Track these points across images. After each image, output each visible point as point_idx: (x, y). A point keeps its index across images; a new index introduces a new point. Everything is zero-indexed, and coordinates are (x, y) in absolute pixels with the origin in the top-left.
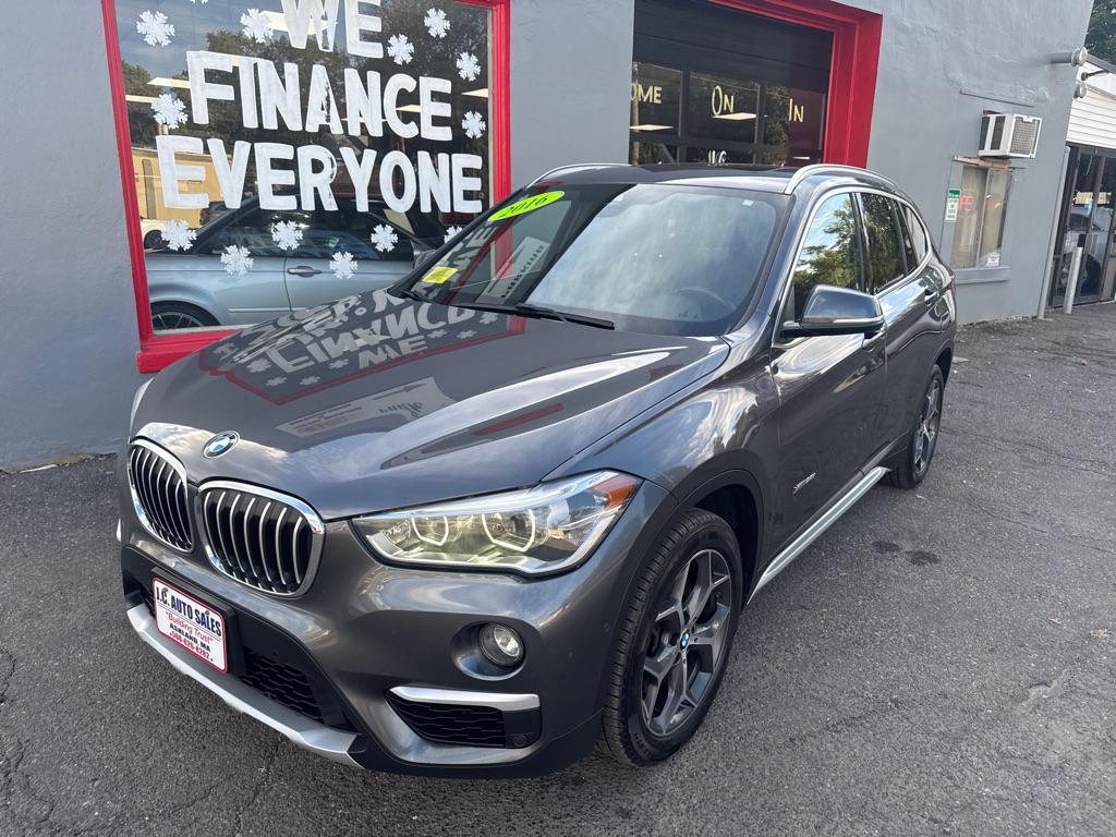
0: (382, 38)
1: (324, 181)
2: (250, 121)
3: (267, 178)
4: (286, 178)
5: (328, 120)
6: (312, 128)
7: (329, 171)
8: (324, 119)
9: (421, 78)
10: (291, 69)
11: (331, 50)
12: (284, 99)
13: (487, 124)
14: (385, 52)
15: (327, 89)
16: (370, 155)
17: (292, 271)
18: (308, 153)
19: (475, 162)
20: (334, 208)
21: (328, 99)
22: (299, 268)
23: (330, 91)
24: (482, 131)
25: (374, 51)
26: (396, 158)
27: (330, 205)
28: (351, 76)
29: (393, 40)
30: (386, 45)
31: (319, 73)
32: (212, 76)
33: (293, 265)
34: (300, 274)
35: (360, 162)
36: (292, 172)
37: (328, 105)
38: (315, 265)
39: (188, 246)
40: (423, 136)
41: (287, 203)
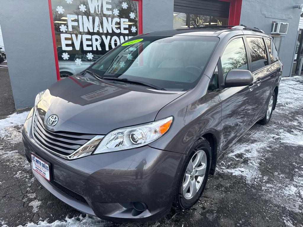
0: (112, 10)
1: (98, 43)
2: (81, 30)
3: (85, 43)
4: (89, 43)
6: (95, 31)
7: (99, 41)
8: (98, 29)
9: (121, 19)
10: (91, 18)
11: (100, 13)
13: (137, 29)
14: (112, 13)
16: (109, 37)
18: (95, 37)
21: (99, 24)
23: (100, 22)
24: (136, 31)
25: (110, 13)
26: (115, 38)
27: (100, 49)
28: (104, 19)
29: (114, 10)
31: (97, 18)
35: (107, 39)
36: (91, 41)
37: (99, 26)
39: (67, 59)
40: (121, 32)
41: (90, 49)
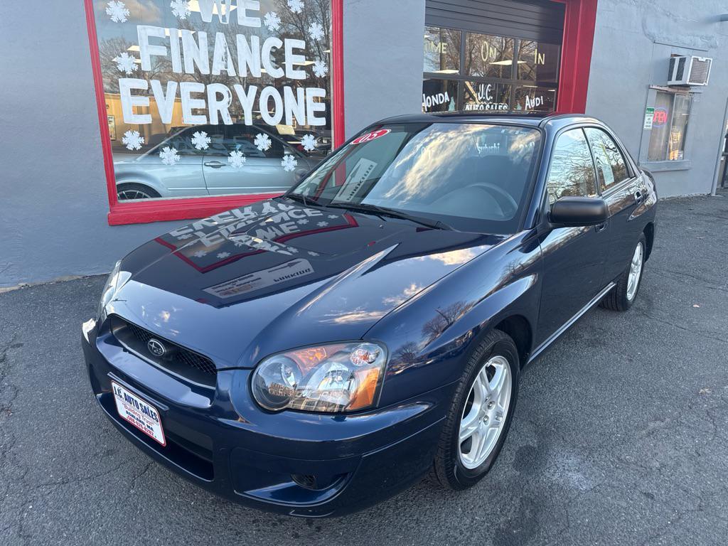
0: (260, 14)
1: (224, 106)
2: (177, 69)
3: (188, 105)
4: (200, 104)
5: (226, 68)
6: (216, 72)
7: (227, 99)
8: (224, 66)
9: (285, 39)
10: (202, 35)
11: (228, 23)
12: (198, 54)
13: (329, 69)
14: (263, 23)
15: (226, 48)
16: (253, 89)
17: (208, 164)
18: (213, 88)
19: (321, 93)
20: (231, 123)
21: (226, 53)
22: (211, 162)
24: (326, 73)
25: (255, 23)
26: (269, 91)
27: (228, 121)
28: (241, 39)
29: (267, 16)
30: (263, 19)
31: (220, 38)
32: (153, 41)
33: (208, 160)
34: (212, 166)
35: (247, 94)
36: (204, 100)
37: (226, 58)
38: (222, 161)
39: (139, 147)
40: (287, 77)
41: (201, 121)
